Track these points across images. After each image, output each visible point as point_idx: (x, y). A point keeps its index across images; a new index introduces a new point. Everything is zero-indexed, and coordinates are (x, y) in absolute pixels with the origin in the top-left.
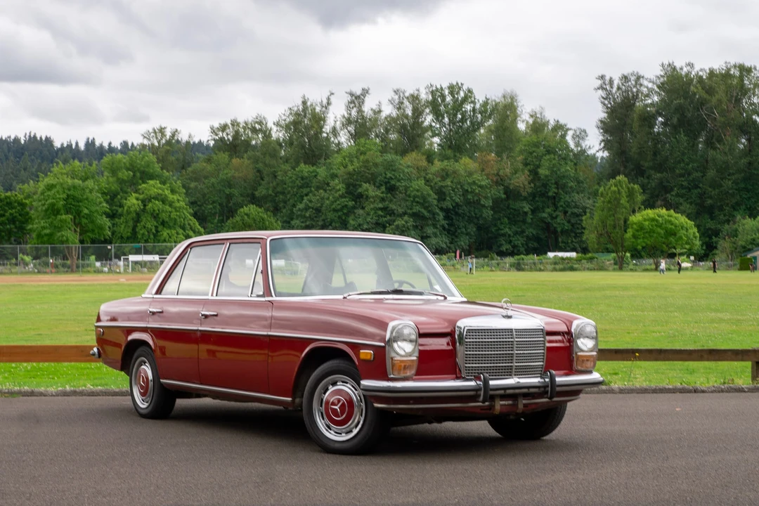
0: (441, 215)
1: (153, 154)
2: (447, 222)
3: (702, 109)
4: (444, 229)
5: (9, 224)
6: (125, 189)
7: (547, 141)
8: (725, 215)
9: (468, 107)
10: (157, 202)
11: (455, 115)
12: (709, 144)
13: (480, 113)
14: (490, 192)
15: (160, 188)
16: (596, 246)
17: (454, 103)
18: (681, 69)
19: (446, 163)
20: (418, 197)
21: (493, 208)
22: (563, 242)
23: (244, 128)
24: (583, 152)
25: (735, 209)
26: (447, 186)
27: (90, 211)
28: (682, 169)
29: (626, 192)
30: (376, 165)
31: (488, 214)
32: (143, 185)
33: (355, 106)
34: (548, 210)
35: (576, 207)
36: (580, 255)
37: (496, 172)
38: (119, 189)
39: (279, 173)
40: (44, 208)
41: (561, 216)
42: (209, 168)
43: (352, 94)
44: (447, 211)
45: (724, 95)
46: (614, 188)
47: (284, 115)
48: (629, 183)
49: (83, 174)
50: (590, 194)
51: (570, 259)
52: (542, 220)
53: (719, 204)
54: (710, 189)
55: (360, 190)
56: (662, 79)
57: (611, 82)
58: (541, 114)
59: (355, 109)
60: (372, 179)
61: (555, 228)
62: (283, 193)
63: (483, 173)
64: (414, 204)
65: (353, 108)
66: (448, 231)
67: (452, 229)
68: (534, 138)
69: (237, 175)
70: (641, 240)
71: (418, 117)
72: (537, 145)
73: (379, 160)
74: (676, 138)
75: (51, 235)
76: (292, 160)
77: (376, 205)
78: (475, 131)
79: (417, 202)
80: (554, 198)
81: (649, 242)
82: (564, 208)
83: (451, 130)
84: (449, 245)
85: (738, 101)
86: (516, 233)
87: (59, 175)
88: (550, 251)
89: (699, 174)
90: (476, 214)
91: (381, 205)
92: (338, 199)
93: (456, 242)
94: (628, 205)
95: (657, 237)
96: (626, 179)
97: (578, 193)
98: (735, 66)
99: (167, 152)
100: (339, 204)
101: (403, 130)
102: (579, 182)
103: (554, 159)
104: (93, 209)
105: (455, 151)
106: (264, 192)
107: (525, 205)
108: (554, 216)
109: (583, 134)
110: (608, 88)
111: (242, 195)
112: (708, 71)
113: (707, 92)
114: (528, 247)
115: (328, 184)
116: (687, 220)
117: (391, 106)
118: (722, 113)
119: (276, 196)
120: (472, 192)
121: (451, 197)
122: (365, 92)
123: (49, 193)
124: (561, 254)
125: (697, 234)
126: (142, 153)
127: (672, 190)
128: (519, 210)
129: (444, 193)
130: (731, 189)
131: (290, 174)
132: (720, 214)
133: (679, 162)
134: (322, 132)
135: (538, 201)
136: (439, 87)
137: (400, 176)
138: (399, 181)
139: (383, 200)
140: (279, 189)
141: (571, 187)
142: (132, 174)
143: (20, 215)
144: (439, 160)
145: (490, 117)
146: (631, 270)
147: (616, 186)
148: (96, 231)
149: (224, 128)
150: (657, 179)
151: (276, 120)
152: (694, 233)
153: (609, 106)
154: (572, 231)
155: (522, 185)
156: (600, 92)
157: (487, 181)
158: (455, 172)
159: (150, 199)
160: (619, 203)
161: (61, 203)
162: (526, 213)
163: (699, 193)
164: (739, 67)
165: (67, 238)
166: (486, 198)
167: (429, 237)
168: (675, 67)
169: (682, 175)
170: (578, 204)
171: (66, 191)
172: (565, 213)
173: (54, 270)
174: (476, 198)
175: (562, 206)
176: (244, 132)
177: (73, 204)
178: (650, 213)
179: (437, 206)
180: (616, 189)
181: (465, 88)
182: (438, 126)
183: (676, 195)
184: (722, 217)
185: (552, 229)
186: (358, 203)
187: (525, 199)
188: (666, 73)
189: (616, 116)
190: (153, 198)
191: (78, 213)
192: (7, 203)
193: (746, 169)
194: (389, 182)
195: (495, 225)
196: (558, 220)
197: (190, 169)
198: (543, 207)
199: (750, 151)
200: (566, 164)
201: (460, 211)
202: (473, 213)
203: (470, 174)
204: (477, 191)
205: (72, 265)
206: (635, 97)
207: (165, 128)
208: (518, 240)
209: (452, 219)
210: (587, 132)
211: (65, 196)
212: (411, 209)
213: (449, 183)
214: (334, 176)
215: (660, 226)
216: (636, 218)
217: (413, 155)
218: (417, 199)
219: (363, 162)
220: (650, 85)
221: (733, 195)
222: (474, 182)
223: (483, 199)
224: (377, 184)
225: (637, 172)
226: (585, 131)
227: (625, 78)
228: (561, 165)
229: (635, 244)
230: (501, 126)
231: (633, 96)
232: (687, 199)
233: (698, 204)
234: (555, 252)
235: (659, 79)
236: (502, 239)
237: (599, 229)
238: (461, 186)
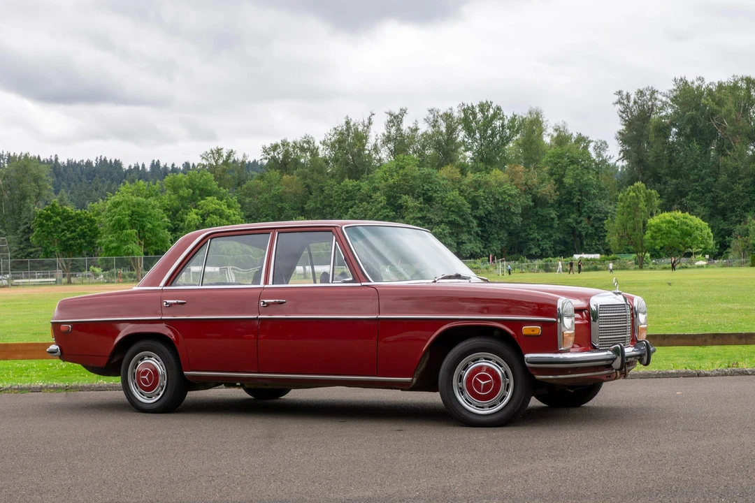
0: (475, 223)
1: (211, 172)
2: (480, 229)
3: (712, 119)
4: (478, 235)
5: (80, 239)
6: (186, 205)
7: (571, 153)
8: (736, 217)
9: (498, 123)
10: (215, 216)
11: (486, 131)
12: (720, 151)
13: (508, 128)
14: (519, 201)
15: (217, 204)
16: (618, 248)
17: (485, 119)
18: (693, 83)
19: (478, 174)
20: (453, 206)
21: (522, 215)
22: (587, 245)
23: (294, 147)
24: (604, 161)
25: (746, 211)
26: (480, 196)
27: (154, 226)
28: (696, 175)
29: (643, 197)
30: (414, 178)
31: (518, 220)
32: (202, 201)
33: (394, 125)
34: (574, 216)
35: (599, 212)
36: (603, 256)
37: (524, 182)
38: (180, 205)
39: (326, 188)
40: (111, 224)
41: (585, 221)
42: (262, 184)
43: (391, 115)
44: (480, 219)
45: (732, 106)
46: (632, 194)
47: (330, 134)
48: (647, 189)
49: (148, 193)
50: (611, 200)
51: (594, 260)
52: (568, 225)
53: (731, 206)
54: (722, 193)
55: (400, 202)
56: (675, 93)
57: (628, 97)
58: (564, 127)
59: (394, 128)
60: (411, 191)
61: (580, 232)
62: (330, 206)
63: (513, 183)
64: (450, 213)
65: (392, 126)
66: (482, 237)
67: (485, 235)
68: (559, 150)
69: (288, 190)
70: (659, 241)
71: (451, 133)
72: (561, 156)
73: (417, 173)
74: (689, 147)
75: (117, 248)
76: (337, 176)
77: (415, 215)
78: (504, 145)
79: (453, 211)
80: (579, 204)
81: (666, 243)
82: (588, 213)
83: (482, 145)
84: (482, 250)
85: (746, 111)
86: (544, 238)
87: (125, 193)
88: (576, 253)
89: (711, 179)
91: (419, 215)
92: (380, 210)
93: (489, 247)
94: (646, 209)
95: (673, 238)
96: (643, 185)
97: (600, 199)
98: (742, 79)
99: (224, 171)
100: (381, 215)
101: (438, 146)
102: (601, 189)
103: (578, 169)
104: (156, 223)
105: (486, 164)
106: (313, 205)
107: (552, 211)
108: (579, 221)
109: (604, 145)
110: (625, 103)
111: (292, 209)
112: (717, 84)
113: (716, 104)
114: (555, 250)
115: (370, 197)
116: (701, 221)
117: (426, 124)
118: (732, 122)
119: (324, 209)
120: (502, 201)
121: (483, 206)
122: (403, 112)
123: (115, 210)
124: (585, 256)
125: (711, 234)
126: (201, 172)
127: (687, 194)
128: (546, 216)
129: (477, 203)
130: (743, 192)
131: (335, 188)
132: (732, 216)
133: (693, 169)
134: (364, 150)
135: (563, 208)
136: (470, 105)
137: (436, 187)
138: (435, 192)
139: (421, 210)
140: (326, 203)
141: (594, 194)
142: (192, 191)
143: (89, 230)
144: (472, 173)
145: (517, 132)
146: (651, 269)
147: (634, 191)
148: (159, 244)
149: (275, 147)
150: (672, 184)
151: (322, 139)
152: (708, 233)
154: (595, 235)
155: (548, 194)
156: (619, 107)
157: (516, 190)
158: (486, 183)
159: (208, 214)
160: (637, 207)
161: (127, 218)
162: (553, 219)
163: (712, 196)
164: (745, 80)
165: (132, 250)
166: (516, 206)
167: (465, 243)
168: (686, 81)
169: (696, 181)
170: (600, 209)
171: (131, 208)
172: (589, 218)
173: (121, 280)
174: (506, 206)
175: (585, 212)
176: (294, 151)
177: (137, 219)
178: (667, 216)
179: (470, 214)
180: (634, 194)
181: (494, 105)
182: (470, 141)
183: (691, 199)
184: (733, 218)
185: (577, 233)
186: (399, 214)
187: (552, 206)
188: (678, 88)
189: (633, 128)
190: (211, 213)
191: (143, 227)
192: (78, 220)
194: (427, 194)
195: (525, 231)
196: (583, 224)
197: (244, 186)
198: (569, 213)
200: (589, 173)
201: (492, 219)
202: (504, 220)
203: (501, 185)
204: (507, 200)
205: (138, 275)
206: (651, 110)
207: (221, 149)
208: (546, 244)
209: (485, 226)
210: (607, 143)
211: (130, 212)
212: (447, 218)
213: (482, 193)
214: (376, 189)
215: (676, 227)
216: (653, 221)
217: (448, 168)
218: (452, 209)
219: (402, 176)
220: (664, 99)
221: (743, 197)
222: (504, 191)
223: (513, 207)
224: (416, 196)
225: (654, 179)
226: (605, 143)
227: (641, 93)
228: (584, 174)
229: (653, 245)
230: (528, 140)
231: (649, 109)
232: (701, 203)
233: (711, 207)
234: (581, 254)
235: (672, 93)
236: (531, 243)
237: (620, 231)
238: (493, 196)
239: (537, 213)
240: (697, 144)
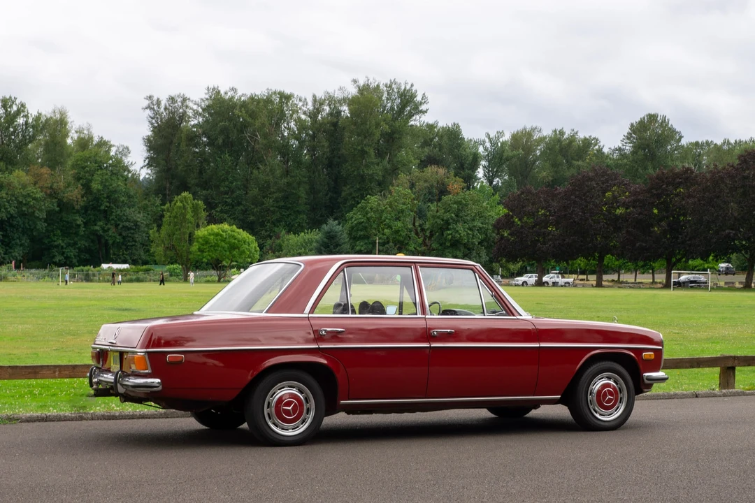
2: (2, 233)
3: (246, 131)
7: (100, 157)
8: (266, 231)
9: (21, 121)
11: (8, 128)
13: (33, 127)
14: (44, 205)
16: (163, 259)
17: (7, 116)
18: (226, 93)
21: (46, 221)
22: (114, 254)
24: (126, 169)
25: (275, 226)
28: (227, 187)
29: (191, 208)
34: (101, 223)
35: (128, 220)
36: (134, 267)
37: (50, 185)
41: (113, 229)
44: (2, 223)
45: (266, 119)
46: (179, 204)
48: (194, 199)
50: (138, 207)
51: (126, 271)
52: (95, 233)
53: (261, 220)
54: (252, 207)
56: (207, 103)
57: (159, 103)
58: (88, 130)
61: (107, 240)
63: (37, 186)
66: (3, 242)
67: (6, 240)
68: (86, 153)
70: (207, 253)
72: (86, 160)
74: (221, 158)
78: (26, 145)
80: (105, 211)
81: (213, 256)
82: (116, 221)
84: (3, 255)
85: (278, 125)
86: (69, 245)
88: (103, 263)
89: (242, 192)
90: (29, 225)
93: (11, 253)
94: (192, 220)
95: (221, 251)
96: (191, 195)
97: (129, 207)
98: (275, 93)
102: (130, 197)
105: (7, 164)
107: (78, 218)
108: (106, 229)
109: (126, 150)
110: (155, 108)
112: (249, 96)
113: (250, 116)
116: (248, 235)
118: (265, 136)
120: (25, 204)
121: (6, 209)
124: (115, 266)
127: (216, 206)
128: (71, 223)
130: (273, 206)
132: (262, 230)
133: (224, 180)
135: (90, 215)
141: (123, 202)
145: (42, 133)
147: (181, 202)
153: (156, 125)
154: (123, 244)
155: (75, 199)
156: (148, 112)
157: (41, 194)
158: (9, 184)
160: (184, 218)
162: (79, 226)
163: (242, 210)
164: (279, 94)
166: (40, 210)
168: (219, 91)
169: (226, 193)
170: (129, 218)
172: (117, 226)
174: (30, 210)
175: (113, 219)
178: (214, 228)
180: (181, 205)
183: (220, 211)
184: (263, 232)
185: (103, 241)
187: (78, 211)
188: (211, 97)
189: (163, 135)
193: (285, 189)
195: (48, 237)
196: (110, 233)
198: (95, 221)
199: (287, 171)
201: (15, 223)
202: (27, 225)
203: (24, 186)
204: (32, 203)
206: (182, 118)
208: (71, 251)
209: (6, 230)
210: (130, 149)
213: (4, 195)
215: (224, 240)
216: (202, 232)
220: (195, 107)
221: (273, 212)
222: (28, 194)
223: (37, 212)
226: (127, 148)
227: (172, 99)
228: (112, 179)
229: (200, 257)
230: (53, 141)
231: (180, 117)
232: (231, 215)
233: (240, 220)
234: (108, 263)
235: (204, 101)
236: (55, 250)
237: (166, 242)
238: (16, 198)
239: (61, 218)
240: (229, 156)
